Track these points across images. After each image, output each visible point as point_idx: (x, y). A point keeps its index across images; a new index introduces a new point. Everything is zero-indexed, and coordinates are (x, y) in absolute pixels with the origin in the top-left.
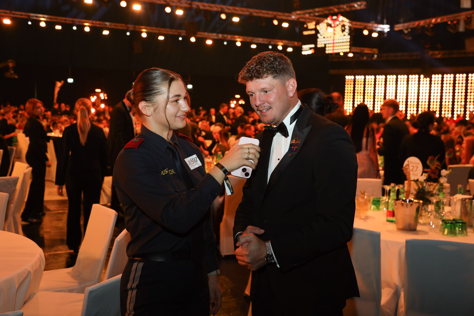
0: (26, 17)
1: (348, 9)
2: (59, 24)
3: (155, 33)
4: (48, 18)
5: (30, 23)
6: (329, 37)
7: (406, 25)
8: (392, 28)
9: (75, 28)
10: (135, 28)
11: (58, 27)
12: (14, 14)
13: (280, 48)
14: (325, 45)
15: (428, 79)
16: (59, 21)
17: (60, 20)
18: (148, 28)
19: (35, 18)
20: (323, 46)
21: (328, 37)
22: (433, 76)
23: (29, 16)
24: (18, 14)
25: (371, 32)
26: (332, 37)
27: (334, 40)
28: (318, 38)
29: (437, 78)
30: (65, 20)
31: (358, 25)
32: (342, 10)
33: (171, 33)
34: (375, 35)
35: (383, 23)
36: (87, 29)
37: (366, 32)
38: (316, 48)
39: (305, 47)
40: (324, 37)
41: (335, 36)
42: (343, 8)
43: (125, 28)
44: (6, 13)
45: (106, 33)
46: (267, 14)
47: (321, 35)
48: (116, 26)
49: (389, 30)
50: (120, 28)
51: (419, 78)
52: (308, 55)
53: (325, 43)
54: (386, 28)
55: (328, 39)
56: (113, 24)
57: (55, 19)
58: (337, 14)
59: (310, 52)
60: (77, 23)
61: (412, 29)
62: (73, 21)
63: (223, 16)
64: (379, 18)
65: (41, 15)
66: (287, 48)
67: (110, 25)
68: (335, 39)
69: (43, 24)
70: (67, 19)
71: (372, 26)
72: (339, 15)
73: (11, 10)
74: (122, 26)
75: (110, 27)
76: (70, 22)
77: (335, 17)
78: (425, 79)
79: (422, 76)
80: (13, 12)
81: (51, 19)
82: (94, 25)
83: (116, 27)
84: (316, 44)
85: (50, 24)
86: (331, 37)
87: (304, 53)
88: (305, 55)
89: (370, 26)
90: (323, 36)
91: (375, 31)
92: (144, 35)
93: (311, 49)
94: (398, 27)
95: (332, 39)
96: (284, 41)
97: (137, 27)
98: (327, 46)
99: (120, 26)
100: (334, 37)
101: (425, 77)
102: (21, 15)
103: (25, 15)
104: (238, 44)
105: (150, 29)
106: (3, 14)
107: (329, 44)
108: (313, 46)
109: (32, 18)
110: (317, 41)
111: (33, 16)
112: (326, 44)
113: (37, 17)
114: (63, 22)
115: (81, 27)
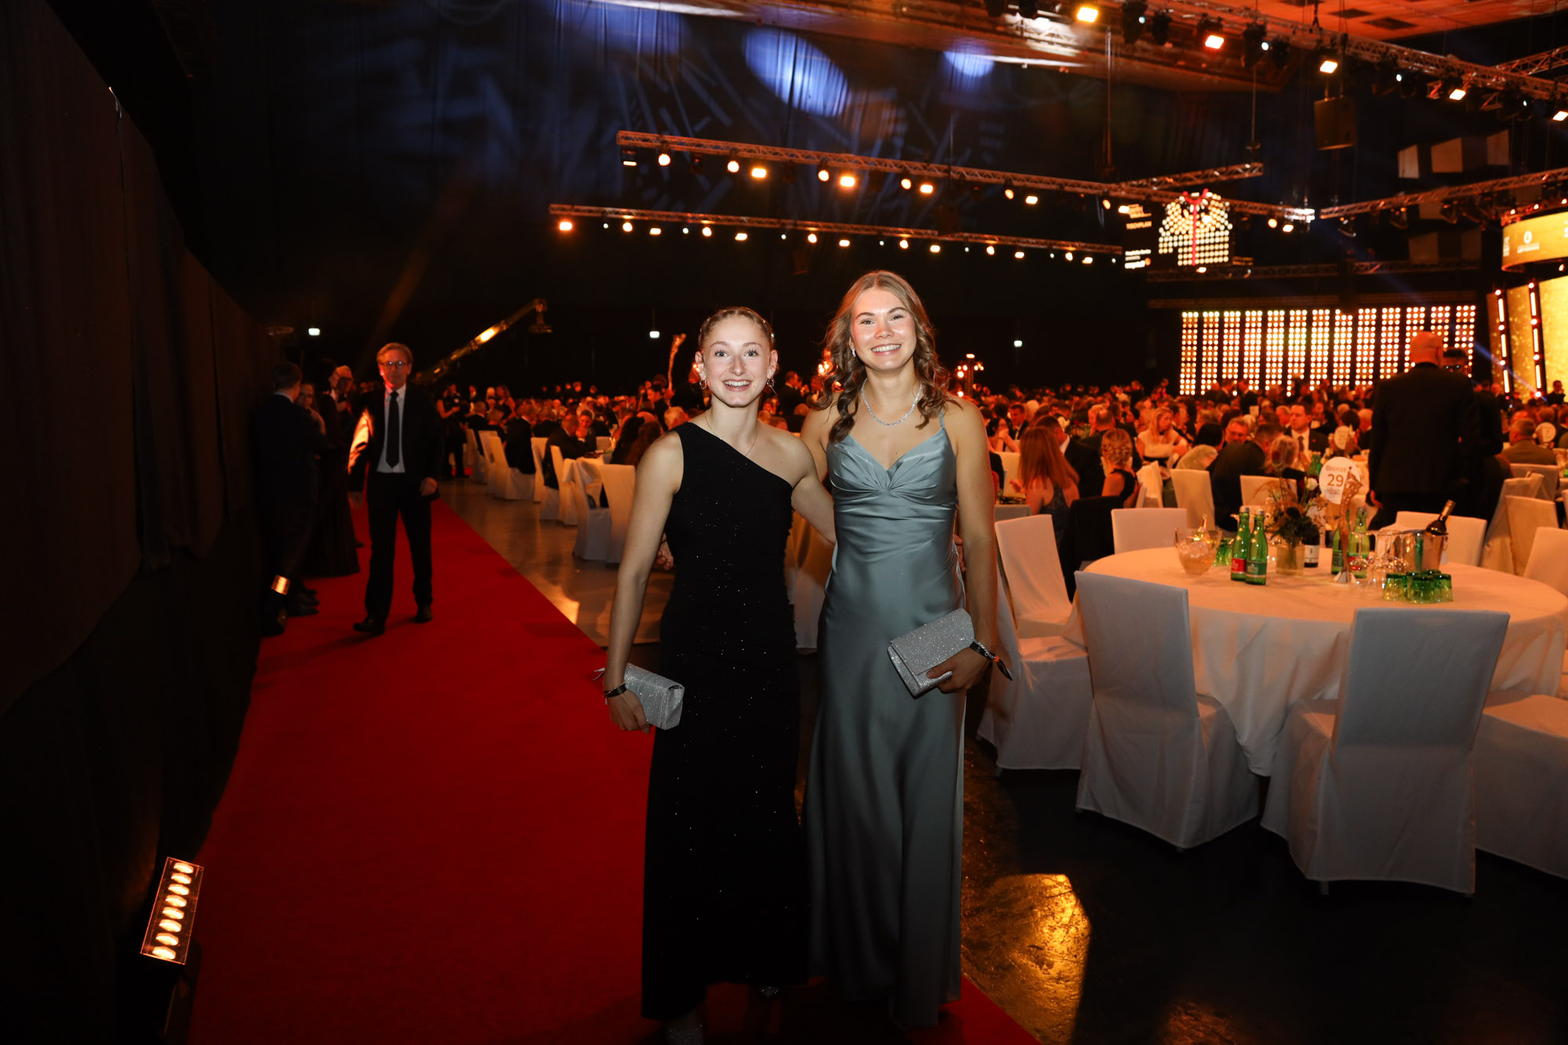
0: (599, 215)
1: (1224, 178)
2: (656, 225)
3: (833, 234)
4: (637, 214)
5: (606, 226)
6: (1184, 232)
7: (1345, 207)
8: (1317, 214)
9: (686, 231)
10: (795, 225)
11: (655, 231)
12: (577, 210)
13: (1069, 257)
14: (1176, 249)
15: (1350, 317)
16: (657, 218)
17: (659, 216)
18: (820, 224)
19: (613, 216)
20: (1171, 250)
21: (1180, 233)
22: (1361, 311)
23: (604, 212)
24: (584, 211)
25: (1282, 222)
26: (1191, 232)
27: (1194, 239)
28: (1160, 235)
29: (1367, 315)
30: (668, 216)
31: (1255, 208)
32: (1212, 180)
33: (863, 232)
34: (1288, 228)
35: (1303, 207)
36: (707, 232)
37: (1273, 223)
38: (1155, 256)
39: (1131, 254)
40: (1173, 235)
41: (1198, 231)
42: (1213, 176)
43: (777, 226)
44: (563, 210)
45: (741, 237)
46: (1091, 187)
47: (1165, 230)
48: (760, 222)
49: (1313, 218)
50: (767, 226)
51: (1332, 315)
52: (1137, 269)
53: (1176, 244)
54: (1307, 214)
55: (1181, 237)
56: (755, 219)
57: (650, 215)
58: (1200, 189)
59: (1142, 264)
60: (690, 221)
61: (1357, 215)
62: (681, 217)
63: (1009, 194)
64: (1295, 195)
65: (624, 210)
66: (1083, 259)
67: (749, 221)
68: (1197, 236)
69: (628, 227)
70: (671, 214)
71: (1284, 211)
72: (1206, 190)
73: (573, 204)
74: (771, 223)
75: (748, 224)
76: (676, 220)
77: (1196, 195)
78: (1344, 317)
79: (1338, 312)
80: (576, 207)
81: (643, 215)
82: (719, 223)
83: (761, 225)
84: (1154, 246)
85: (641, 226)
86: (1187, 233)
87: (1128, 266)
88: (1130, 270)
89: (1280, 211)
90: (1172, 230)
91: (1288, 222)
92: (812, 239)
93: (1143, 257)
94: (1329, 213)
95: (1191, 237)
96: (1077, 244)
97: (799, 222)
98: (1180, 250)
99: (766, 223)
100: (1194, 234)
101: (1345, 312)
102: (590, 211)
103: (598, 212)
104: (991, 251)
105: (824, 226)
106: (558, 212)
107: (1183, 247)
108: (1148, 252)
109: (610, 215)
110: (1158, 243)
111: (611, 213)
112: (1178, 247)
113: (617, 213)
114: (664, 219)
115: (697, 228)
